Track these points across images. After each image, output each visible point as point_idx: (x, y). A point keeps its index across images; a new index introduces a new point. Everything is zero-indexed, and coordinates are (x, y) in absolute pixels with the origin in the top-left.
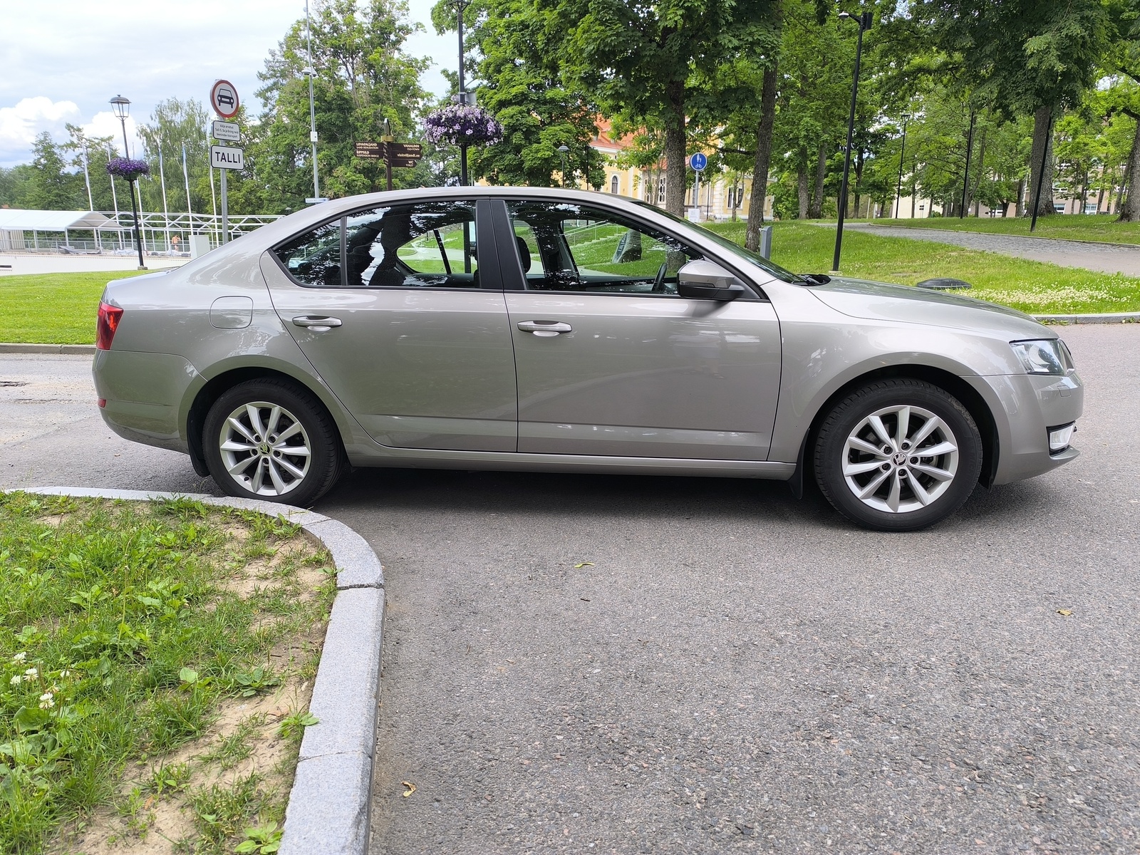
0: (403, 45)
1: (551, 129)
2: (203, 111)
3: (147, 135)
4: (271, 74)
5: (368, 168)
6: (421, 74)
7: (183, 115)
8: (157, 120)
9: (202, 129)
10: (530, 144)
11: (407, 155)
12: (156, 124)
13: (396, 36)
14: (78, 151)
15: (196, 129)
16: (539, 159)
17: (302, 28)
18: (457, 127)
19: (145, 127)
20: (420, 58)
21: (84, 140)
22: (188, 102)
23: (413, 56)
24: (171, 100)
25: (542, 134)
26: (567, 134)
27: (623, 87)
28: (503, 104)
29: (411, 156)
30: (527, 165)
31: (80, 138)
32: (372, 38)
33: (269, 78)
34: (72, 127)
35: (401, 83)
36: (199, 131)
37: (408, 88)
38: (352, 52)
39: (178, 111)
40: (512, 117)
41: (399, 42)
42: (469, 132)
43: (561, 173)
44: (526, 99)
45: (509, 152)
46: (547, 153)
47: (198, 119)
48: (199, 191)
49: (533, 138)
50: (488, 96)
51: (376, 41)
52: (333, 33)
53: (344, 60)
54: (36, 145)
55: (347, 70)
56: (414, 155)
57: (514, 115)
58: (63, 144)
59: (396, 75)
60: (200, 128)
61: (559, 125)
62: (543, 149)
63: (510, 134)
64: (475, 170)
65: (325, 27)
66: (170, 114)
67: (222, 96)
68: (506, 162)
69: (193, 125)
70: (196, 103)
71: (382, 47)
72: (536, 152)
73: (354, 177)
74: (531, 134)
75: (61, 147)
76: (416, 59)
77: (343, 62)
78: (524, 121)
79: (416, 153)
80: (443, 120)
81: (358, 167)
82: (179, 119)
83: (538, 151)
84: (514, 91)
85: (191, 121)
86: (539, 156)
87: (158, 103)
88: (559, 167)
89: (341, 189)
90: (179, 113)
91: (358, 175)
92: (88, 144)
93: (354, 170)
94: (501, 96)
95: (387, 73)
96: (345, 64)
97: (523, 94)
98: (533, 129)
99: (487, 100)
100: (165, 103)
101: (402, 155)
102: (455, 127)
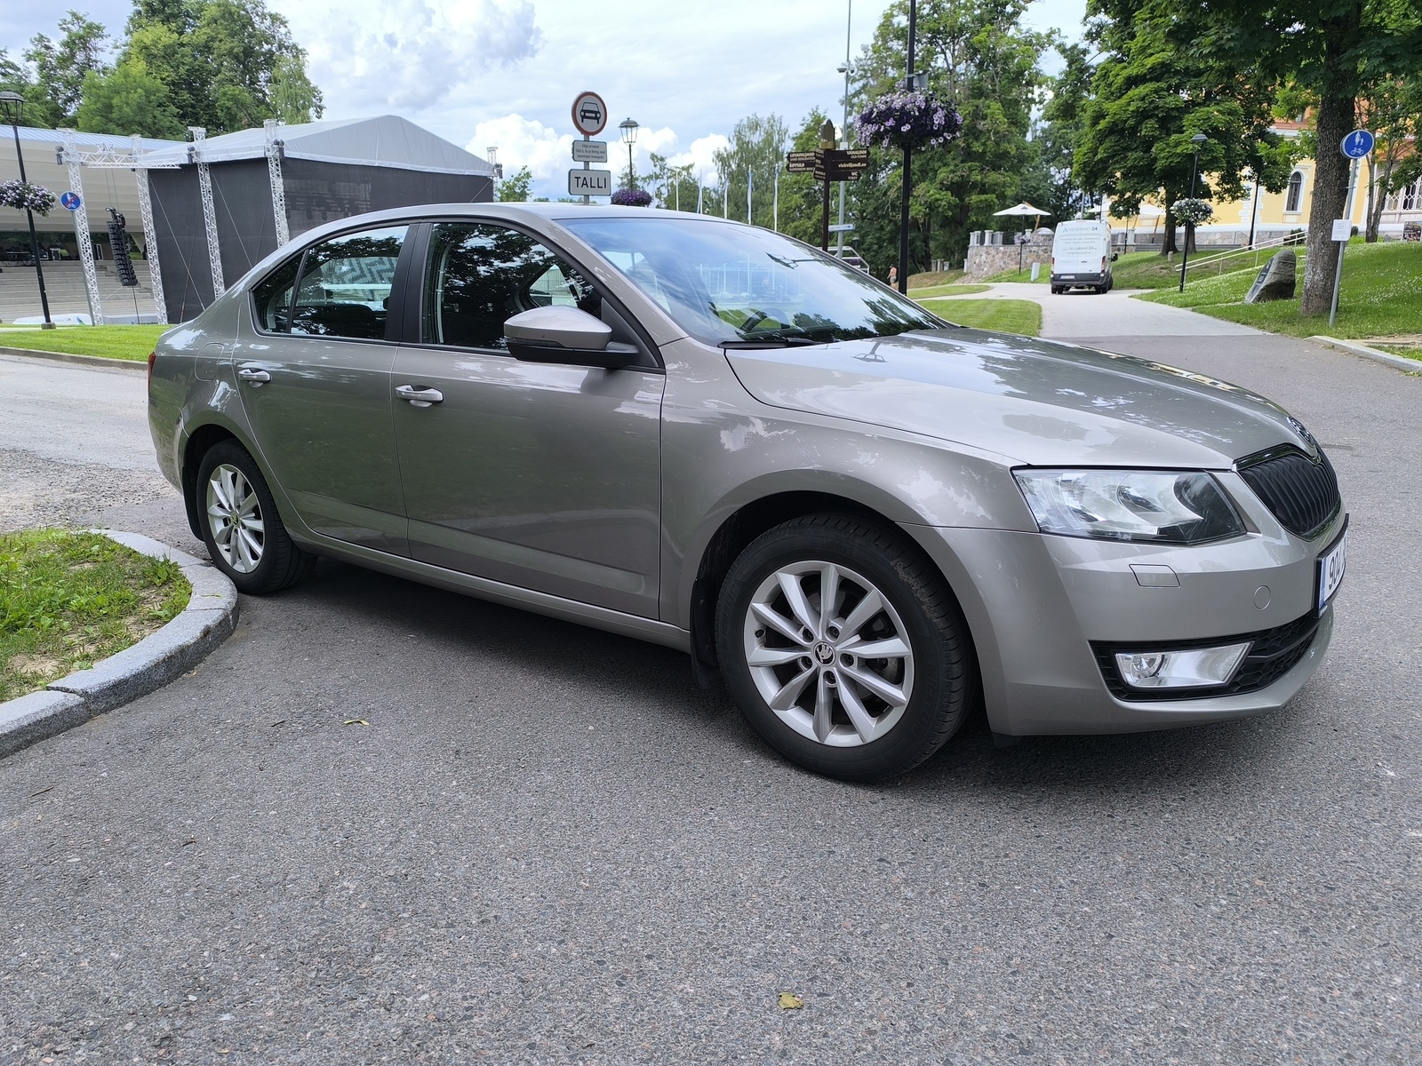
0: (1023, 19)
1: (1201, 112)
2: (782, 128)
3: (723, 159)
4: (861, 75)
5: (957, 183)
6: (1043, 53)
7: (762, 134)
8: (735, 142)
9: (780, 149)
10: (1169, 135)
11: (851, 165)
12: (732, 148)
13: (1014, 7)
14: (660, 182)
15: (773, 150)
16: (1179, 155)
17: (895, 13)
18: (890, 123)
19: (722, 150)
20: (1044, 32)
21: (666, 170)
22: (769, 119)
23: (1035, 30)
24: (751, 117)
25: (1188, 119)
26: (1227, 118)
27: (1232, 39)
28: (1132, 82)
29: (855, 165)
30: (1159, 165)
31: (662, 168)
32: (982, 14)
33: (858, 80)
34: (656, 157)
35: (1013, 66)
36: (776, 150)
37: (1021, 73)
38: (955, 33)
39: (757, 130)
40: (1143, 99)
41: (1016, 14)
42: (906, 128)
43: (1215, 174)
44: (1168, 71)
45: (1135, 148)
46: (1191, 146)
47: (776, 137)
48: (768, 221)
49: (1172, 126)
50: (1113, 73)
51: (986, 17)
52: (934, 13)
53: (943, 47)
54: (622, 178)
55: (946, 59)
56: (859, 165)
57: (1147, 95)
58: (645, 176)
59: (1007, 58)
60: (778, 148)
61: (1218, 104)
62: (1186, 141)
63: (1139, 123)
64: (1085, 176)
65: (924, 8)
66: (748, 134)
67: (585, 111)
68: (1129, 164)
69: (770, 145)
70: (776, 119)
71: (992, 24)
72: (1174, 147)
73: (938, 196)
74: (1170, 121)
75: (644, 179)
76: (1039, 34)
77: (942, 50)
78: (1160, 103)
79: (862, 161)
80: (875, 114)
81: (945, 182)
82: (756, 139)
83: (1178, 144)
84: (1150, 62)
85: (768, 141)
86: (1178, 151)
87: (738, 122)
88: (1210, 166)
89: (920, 211)
90: (758, 132)
91: (945, 192)
92: (669, 174)
93: (938, 186)
94: (1133, 70)
95: (994, 57)
96: (943, 52)
97: (1163, 64)
98: (1175, 113)
99: (1111, 79)
100: (745, 122)
101: (845, 165)
102: (886, 123)
